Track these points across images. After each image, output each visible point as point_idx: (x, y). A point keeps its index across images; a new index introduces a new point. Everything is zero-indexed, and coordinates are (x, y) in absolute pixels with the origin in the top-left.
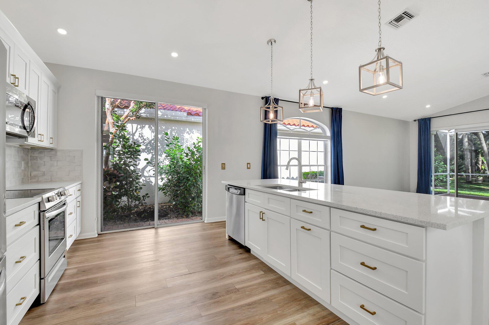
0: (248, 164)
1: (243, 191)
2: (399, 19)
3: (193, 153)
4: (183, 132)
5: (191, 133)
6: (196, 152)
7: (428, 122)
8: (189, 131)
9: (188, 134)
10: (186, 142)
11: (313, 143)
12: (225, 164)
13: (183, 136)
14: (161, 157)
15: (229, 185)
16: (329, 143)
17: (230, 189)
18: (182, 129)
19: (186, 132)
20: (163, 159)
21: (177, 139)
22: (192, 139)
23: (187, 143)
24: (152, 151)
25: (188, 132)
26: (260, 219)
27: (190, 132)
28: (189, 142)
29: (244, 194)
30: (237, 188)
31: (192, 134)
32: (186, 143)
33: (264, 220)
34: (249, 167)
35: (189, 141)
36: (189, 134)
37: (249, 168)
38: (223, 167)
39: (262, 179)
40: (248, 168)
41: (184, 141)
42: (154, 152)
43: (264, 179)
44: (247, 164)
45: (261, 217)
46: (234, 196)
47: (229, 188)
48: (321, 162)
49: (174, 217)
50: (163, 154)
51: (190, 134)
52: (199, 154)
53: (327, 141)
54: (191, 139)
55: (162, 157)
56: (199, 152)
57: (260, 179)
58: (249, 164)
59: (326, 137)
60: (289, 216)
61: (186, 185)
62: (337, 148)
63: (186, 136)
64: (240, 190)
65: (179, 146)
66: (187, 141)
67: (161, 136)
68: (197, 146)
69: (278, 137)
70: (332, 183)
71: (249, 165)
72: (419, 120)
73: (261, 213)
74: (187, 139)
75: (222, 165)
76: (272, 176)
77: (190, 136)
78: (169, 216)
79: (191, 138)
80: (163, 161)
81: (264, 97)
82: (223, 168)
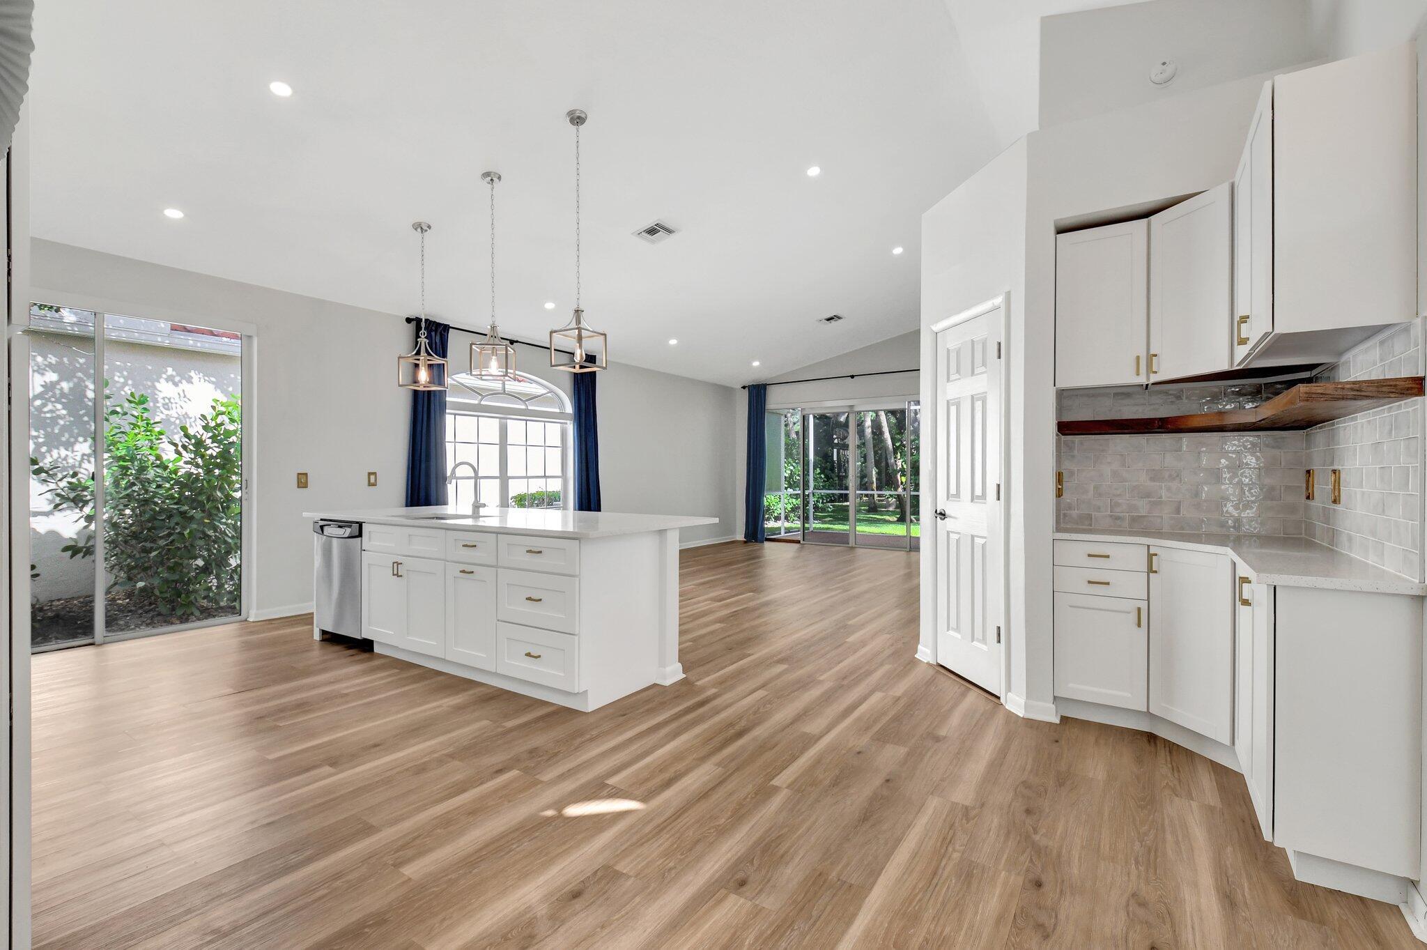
0: (370, 474)
1: (357, 530)
2: (652, 231)
3: (199, 443)
4: (155, 377)
5: (184, 381)
6: (209, 442)
7: (762, 391)
8: (174, 373)
9: (170, 383)
10: (166, 407)
11: (535, 428)
12: (306, 474)
13: (155, 388)
14: (69, 453)
15: (321, 520)
16: (571, 428)
17: (326, 529)
18: (150, 368)
19: (164, 376)
20: (78, 458)
21: (142, 401)
22: (186, 399)
23: (168, 409)
24: (34, 433)
25: (169, 379)
26: (394, 575)
27: (177, 379)
28: (174, 408)
29: (360, 535)
30: (342, 524)
31: (184, 385)
32: (166, 412)
33: (401, 576)
34: (372, 480)
35: (174, 406)
36: (176, 384)
37: (374, 485)
38: (303, 481)
39: (407, 506)
40: (370, 484)
41: (158, 405)
42: (42, 436)
43: (411, 506)
44: (367, 474)
45: (395, 573)
46: (335, 541)
47: (322, 527)
48: (554, 468)
49: (141, 625)
50: (77, 441)
51: (180, 384)
52: (218, 447)
53: (566, 423)
54: (182, 398)
55: (73, 451)
56: (220, 442)
57: (402, 507)
58: (375, 474)
59: (561, 415)
60: (443, 560)
61: (181, 534)
62: (586, 438)
63: (165, 389)
64: (350, 527)
65: (147, 424)
66: (170, 404)
67: (71, 385)
68: (212, 424)
69: (447, 411)
70: (575, 510)
71: (372, 477)
72: (749, 387)
73: (395, 565)
74: (169, 399)
75: (298, 478)
76: (433, 499)
77: (179, 389)
78: (122, 622)
79: (182, 395)
80: (77, 464)
81: (413, 320)
82: (300, 485)
